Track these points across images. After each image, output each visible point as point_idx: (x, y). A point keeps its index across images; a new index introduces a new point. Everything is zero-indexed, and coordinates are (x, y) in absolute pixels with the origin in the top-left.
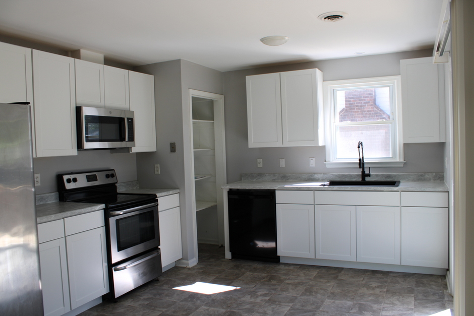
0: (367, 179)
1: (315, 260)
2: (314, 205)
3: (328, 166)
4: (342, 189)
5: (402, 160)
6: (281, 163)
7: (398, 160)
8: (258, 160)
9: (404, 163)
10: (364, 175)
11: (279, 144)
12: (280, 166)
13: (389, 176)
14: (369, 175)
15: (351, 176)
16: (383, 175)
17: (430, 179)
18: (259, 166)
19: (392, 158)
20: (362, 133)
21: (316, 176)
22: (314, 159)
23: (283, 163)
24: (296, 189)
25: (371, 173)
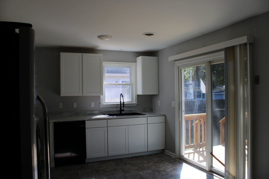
0: (123, 112)
1: (108, 156)
2: (107, 127)
3: (101, 107)
4: (122, 118)
5: (136, 103)
6: (74, 105)
7: (134, 103)
8: (60, 104)
9: (137, 104)
10: (121, 110)
11: (80, 94)
12: (74, 107)
13: (131, 111)
14: (123, 110)
15: (113, 111)
16: (128, 110)
17: (148, 111)
18: (60, 107)
19: (131, 102)
20: (117, 89)
21: (95, 112)
22: (94, 103)
23: (75, 105)
24: (97, 119)
25: (124, 109)
